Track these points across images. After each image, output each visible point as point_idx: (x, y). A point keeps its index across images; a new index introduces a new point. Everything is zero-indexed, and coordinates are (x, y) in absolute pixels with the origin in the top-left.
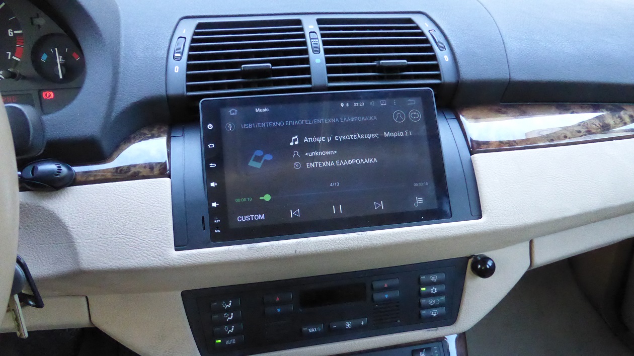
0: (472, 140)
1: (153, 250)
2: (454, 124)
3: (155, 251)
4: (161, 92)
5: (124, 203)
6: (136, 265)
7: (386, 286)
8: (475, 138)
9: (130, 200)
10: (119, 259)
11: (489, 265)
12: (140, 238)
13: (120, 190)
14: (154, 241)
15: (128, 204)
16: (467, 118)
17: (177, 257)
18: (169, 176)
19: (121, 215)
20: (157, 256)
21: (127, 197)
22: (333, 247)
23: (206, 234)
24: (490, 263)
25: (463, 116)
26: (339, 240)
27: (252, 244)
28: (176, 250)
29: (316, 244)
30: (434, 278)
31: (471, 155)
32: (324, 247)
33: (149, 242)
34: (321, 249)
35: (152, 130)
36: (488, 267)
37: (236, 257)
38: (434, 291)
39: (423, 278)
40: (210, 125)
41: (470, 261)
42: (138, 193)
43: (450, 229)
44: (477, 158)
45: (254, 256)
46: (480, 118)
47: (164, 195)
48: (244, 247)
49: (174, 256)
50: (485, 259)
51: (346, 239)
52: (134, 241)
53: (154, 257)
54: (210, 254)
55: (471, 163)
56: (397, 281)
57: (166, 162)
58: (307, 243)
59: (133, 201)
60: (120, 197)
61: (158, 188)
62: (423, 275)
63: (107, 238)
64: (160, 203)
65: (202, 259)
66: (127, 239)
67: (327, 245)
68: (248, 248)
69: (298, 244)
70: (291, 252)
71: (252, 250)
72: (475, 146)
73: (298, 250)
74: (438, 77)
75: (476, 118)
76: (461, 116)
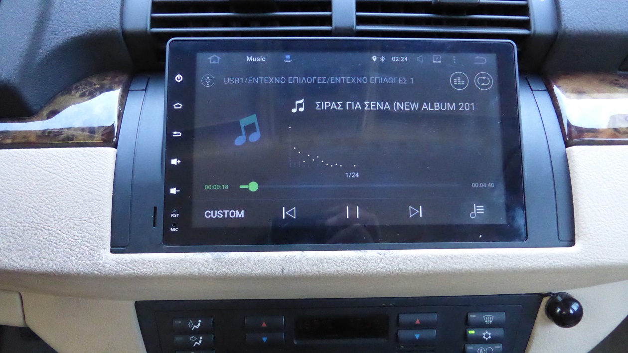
0: (569, 125)
1: (79, 250)
2: (543, 99)
3: (82, 251)
4: (115, 24)
5: (46, 179)
6: (55, 267)
7: (418, 322)
8: (574, 123)
9: (54, 176)
10: (32, 257)
11: (573, 310)
12: (62, 230)
13: (44, 161)
14: (81, 237)
15: (52, 180)
16: (565, 91)
17: (111, 262)
18: (115, 146)
19: (41, 195)
20: (83, 258)
21: (51, 170)
22: (339, 269)
23: (158, 232)
24: (575, 307)
25: (558, 87)
26: (349, 259)
27: (220, 254)
28: (112, 252)
29: (314, 262)
30: (489, 318)
31: (566, 147)
32: (325, 267)
33: (74, 237)
34: (320, 270)
35: (104, 80)
36: (571, 312)
37: (194, 270)
38: (487, 336)
39: (473, 316)
40: (179, 76)
41: (545, 300)
42: (67, 166)
43: (523, 259)
44: (577, 153)
45: (221, 271)
46: (584, 93)
47: (102, 171)
48: (208, 256)
49: (107, 261)
50: (568, 301)
51: (360, 258)
52: (55, 234)
53: (79, 259)
54: (159, 262)
55: (566, 160)
56: (434, 317)
57: (113, 126)
58: (300, 260)
59: (58, 177)
60: (43, 171)
61: (95, 161)
62: (473, 312)
63: (18, 227)
64: (96, 182)
65: (146, 268)
66: (45, 231)
67: (330, 265)
68: (214, 259)
69: (288, 260)
70: (276, 270)
71: (218, 262)
72: (575, 133)
73: (286, 269)
74: (526, 24)
75: (580, 92)
76: (555, 88)
